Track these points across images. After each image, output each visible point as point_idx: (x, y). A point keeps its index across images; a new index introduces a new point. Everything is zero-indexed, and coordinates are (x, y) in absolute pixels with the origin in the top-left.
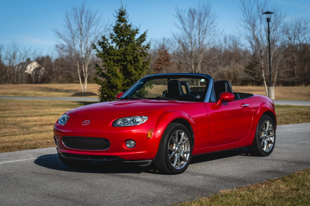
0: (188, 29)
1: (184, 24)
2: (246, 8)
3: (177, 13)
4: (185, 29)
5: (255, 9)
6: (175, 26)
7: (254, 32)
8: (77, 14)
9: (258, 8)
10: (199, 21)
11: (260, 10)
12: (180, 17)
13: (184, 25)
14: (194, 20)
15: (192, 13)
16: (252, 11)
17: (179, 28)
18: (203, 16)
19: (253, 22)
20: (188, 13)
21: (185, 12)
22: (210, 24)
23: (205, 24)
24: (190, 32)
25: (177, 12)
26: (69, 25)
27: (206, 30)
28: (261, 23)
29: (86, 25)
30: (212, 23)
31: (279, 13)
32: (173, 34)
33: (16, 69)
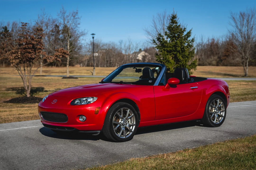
0: (239, 27)
1: (237, 23)
3: (231, 16)
4: (237, 27)
6: (230, 24)
8: (160, 18)
10: (248, 21)
12: (234, 18)
13: (236, 24)
14: (243, 20)
15: (242, 15)
17: (233, 26)
18: (250, 17)
20: (239, 15)
21: (237, 15)
23: (252, 23)
24: (241, 28)
25: (231, 14)
26: (155, 26)
27: (252, 27)
32: (229, 31)
33: (131, 56)
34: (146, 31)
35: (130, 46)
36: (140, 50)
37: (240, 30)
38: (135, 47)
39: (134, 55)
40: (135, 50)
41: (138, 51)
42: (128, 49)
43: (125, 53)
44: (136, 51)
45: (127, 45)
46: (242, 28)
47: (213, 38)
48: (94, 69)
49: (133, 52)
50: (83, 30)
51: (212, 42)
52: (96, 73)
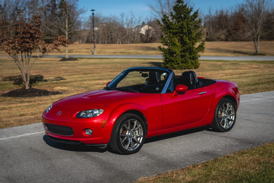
0: (250, 1)
4: (247, 0)
27: (264, 0)
32: (239, 5)
33: (134, 31)
34: (150, 6)
35: (132, 19)
36: (144, 24)
37: (251, 4)
38: (138, 21)
39: (137, 29)
40: (138, 23)
41: (141, 24)
42: (130, 22)
43: (127, 28)
44: (139, 25)
45: (129, 18)
46: (252, 2)
47: (222, 10)
48: (95, 48)
49: (136, 25)
50: (82, 8)
51: (221, 14)
52: (97, 52)
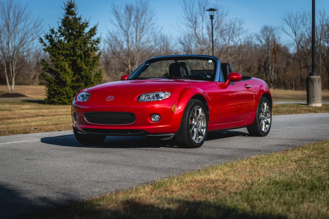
0: (125, 27)
1: (120, 20)
2: (187, 5)
3: (113, 10)
4: (121, 26)
5: (196, 6)
6: (111, 22)
7: (195, 30)
8: (3, 8)
9: (199, 5)
10: (136, 17)
11: (202, 7)
12: (116, 13)
13: (120, 22)
14: (130, 17)
15: (129, 9)
16: (193, 8)
17: (115, 25)
19: (194, 19)
20: (125, 9)
21: (121, 9)
22: (148, 21)
23: (142, 21)
24: (127, 29)
25: (113, 7)
27: (143, 27)
28: (203, 21)
29: (14, 21)
30: (150, 20)
31: (221, 10)
